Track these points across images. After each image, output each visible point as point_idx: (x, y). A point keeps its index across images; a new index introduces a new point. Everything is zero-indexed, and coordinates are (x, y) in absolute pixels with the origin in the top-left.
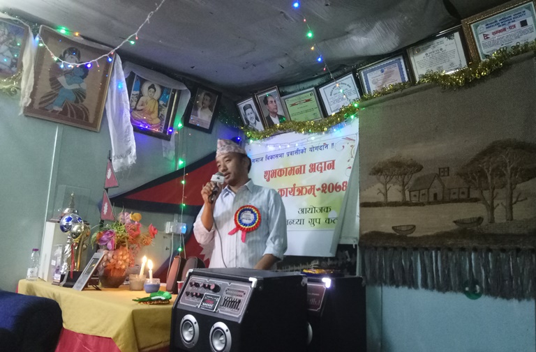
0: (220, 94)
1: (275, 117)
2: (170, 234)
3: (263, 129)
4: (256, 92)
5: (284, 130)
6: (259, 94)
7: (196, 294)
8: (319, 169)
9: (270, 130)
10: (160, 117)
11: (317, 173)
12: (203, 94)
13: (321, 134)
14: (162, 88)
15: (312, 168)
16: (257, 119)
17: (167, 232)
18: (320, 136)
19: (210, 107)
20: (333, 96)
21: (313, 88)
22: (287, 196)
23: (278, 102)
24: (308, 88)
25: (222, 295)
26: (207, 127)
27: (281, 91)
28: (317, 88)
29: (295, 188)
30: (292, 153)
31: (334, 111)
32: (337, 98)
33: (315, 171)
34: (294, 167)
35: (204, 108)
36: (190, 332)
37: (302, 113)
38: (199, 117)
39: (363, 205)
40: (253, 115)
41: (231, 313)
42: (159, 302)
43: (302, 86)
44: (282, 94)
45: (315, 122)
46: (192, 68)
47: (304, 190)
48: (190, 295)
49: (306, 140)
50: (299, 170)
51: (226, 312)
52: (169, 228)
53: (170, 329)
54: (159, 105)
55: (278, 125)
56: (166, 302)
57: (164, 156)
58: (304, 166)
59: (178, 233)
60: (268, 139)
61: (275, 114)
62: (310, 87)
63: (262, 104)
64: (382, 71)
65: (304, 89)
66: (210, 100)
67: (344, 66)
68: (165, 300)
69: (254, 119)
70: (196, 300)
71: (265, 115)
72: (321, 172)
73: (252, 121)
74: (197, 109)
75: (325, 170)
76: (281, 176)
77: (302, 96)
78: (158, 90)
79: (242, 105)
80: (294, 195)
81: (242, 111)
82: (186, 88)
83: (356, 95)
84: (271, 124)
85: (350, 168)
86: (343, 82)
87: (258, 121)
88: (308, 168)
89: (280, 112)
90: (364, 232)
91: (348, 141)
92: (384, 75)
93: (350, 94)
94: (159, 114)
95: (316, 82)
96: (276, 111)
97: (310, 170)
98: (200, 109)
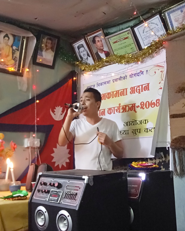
0: (59, 38)
1: (102, 53)
2: (28, 148)
3: (93, 63)
4: (86, 34)
5: (109, 63)
6: (88, 36)
7: (45, 190)
8: (138, 91)
9: (99, 63)
10: (14, 59)
11: (136, 94)
12: (46, 39)
13: (138, 64)
14: (14, 36)
15: (132, 91)
16: (88, 55)
17: (26, 146)
18: (137, 65)
19: (52, 48)
20: (145, 33)
21: (129, 28)
22: (114, 113)
23: (103, 41)
24: (126, 28)
25: (63, 190)
26: (51, 64)
27: (105, 32)
28: (132, 28)
29: (120, 106)
30: (116, 80)
31: (147, 45)
32: (148, 35)
33: (134, 93)
34: (119, 91)
35: (47, 49)
36: (42, 219)
37: (122, 48)
38: (44, 57)
39: (173, 116)
40: (85, 53)
41: (70, 203)
42: (19, 198)
43: (121, 27)
44: (106, 35)
45: (133, 55)
46: (36, 19)
47: (127, 108)
48: (40, 192)
49: (126, 69)
50: (123, 93)
51: (67, 202)
52: (27, 143)
53: (27, 217)
54: (13, 50)
55: (105, 58)
56: (24, 198)
57: (19, 88)
58: (126, 89)
59: (34, 146)
60: (98, 70)
61: (102, 50)
62: (127, 28)
63: (91, 43)
64: (182, 11)
65: (122, 29)
66: (52, 43)
67: (153, 9)
68: (23, 197)
69: (86, 56)
70: (45, 195)
71: (95, 52)
72: (139, 93)
73: (85, 57)
74: (42, 51)
75: (142, 91)
76: (109, 98)
77: (121, 35)
78: (11, 38)
79: (76, 45)
80: (119, 112)
81: (77, 50)
82: (32, 35)
83: (163, 32)
84: (100, 58)
85: (161, 88)
86: (152, 22)
87: (89, 57)
88: (129, 91)
89: (106, 49)
90: (174, 137)
91: (158, 68)
92: (183, 15)
93: (158, 31)
94: (13, 57)
95: (132, 24)
96: (102, 48)
97: (130, 92)
98: (44, 50)
